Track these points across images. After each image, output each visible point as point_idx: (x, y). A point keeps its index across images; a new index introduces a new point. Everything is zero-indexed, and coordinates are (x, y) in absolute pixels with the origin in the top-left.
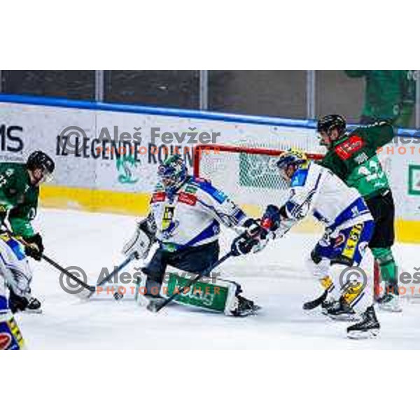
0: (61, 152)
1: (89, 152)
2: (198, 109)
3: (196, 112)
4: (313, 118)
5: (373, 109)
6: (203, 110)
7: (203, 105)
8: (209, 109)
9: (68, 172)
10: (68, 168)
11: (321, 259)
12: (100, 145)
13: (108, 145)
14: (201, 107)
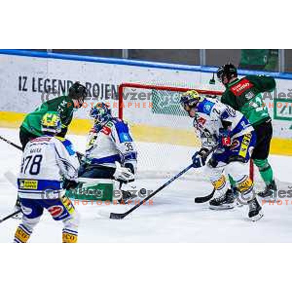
0: (22, 89)
1: (42, 88)
2: (121, 58)
3: (119, 60)
4: (204, 64)
5: (248, 58)
6: (125, 58)
7: (125, 56)
8: (129, 58)
9: (27, 103)
10: (27, 100)
11: (217, 164)
12: (50, 84)
13: (56, 83)
14: (123, 56)
